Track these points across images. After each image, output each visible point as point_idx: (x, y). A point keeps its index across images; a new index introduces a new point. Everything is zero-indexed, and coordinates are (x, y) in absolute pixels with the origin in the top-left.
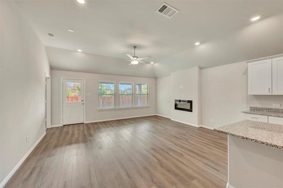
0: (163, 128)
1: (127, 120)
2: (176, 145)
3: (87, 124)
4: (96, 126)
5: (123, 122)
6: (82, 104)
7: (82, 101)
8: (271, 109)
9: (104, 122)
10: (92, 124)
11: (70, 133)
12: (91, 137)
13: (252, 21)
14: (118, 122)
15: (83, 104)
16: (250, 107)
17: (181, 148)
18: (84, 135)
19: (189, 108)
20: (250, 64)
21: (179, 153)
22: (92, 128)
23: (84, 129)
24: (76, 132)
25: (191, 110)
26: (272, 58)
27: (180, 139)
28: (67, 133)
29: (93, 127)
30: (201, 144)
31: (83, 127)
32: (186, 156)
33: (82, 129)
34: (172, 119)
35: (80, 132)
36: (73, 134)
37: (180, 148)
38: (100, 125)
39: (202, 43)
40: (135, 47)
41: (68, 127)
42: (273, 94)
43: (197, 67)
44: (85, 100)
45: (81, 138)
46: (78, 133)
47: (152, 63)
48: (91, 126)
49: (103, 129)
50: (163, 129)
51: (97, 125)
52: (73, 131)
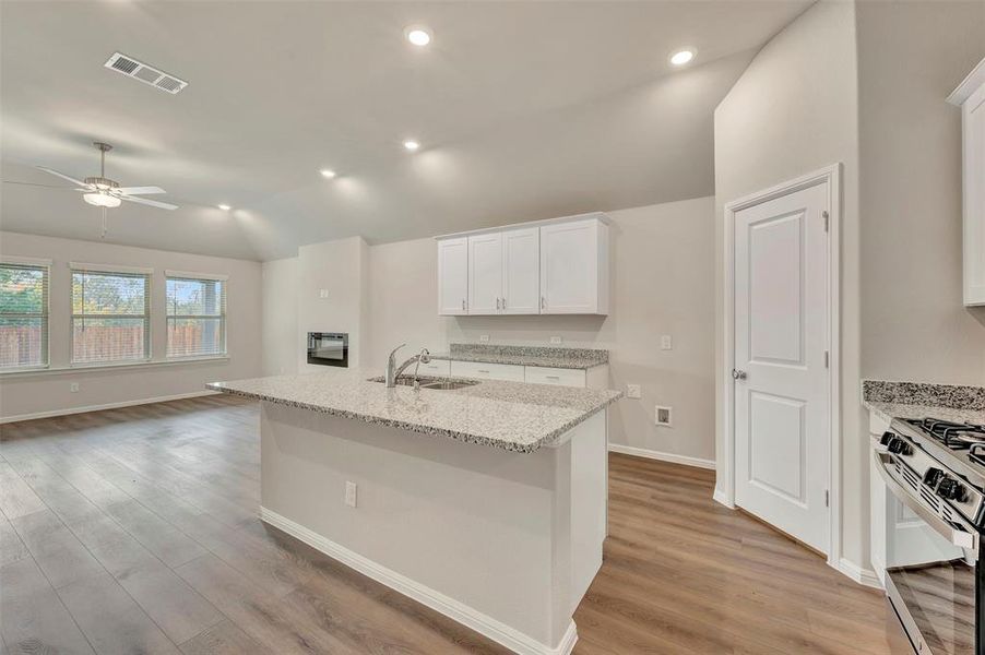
8: (477, 346)
16: (452, 345)
19: (341, 357)
25: (343, 363)
40: (103, 147)
43: (359, 238)
47: (225, 207)
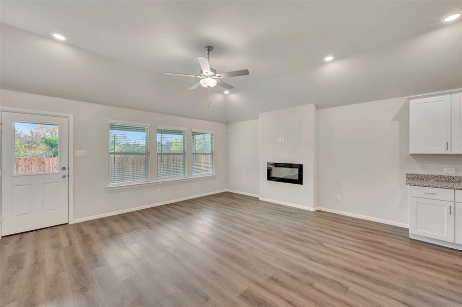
0: (259, 220)
1: (176, 207)
2: (311, 260)
3: (78, 226)
4: (104, 230)
5: (169, 211)
6: (64, 177)
7: (64, 169)
8: (441, 177)
9: (124, 217)
10: (92, 223)
11: (28, 261)
12: (98, 266)
13: (445, 22)
14: (155, 212)
15: (66, 178)
16: (407, 174)
17: (325, 265)
18: (76, 262)
19: (297, 178)
20: (412, 103)
21: (333, 281)
22: (94, 236)
23: (71, 243)
24: (48, 254)
26: (451, 93)
27: (306, 242)
28: (16, 262)
29: (98, 232)
30: (351, 248)
31: (68, 235)
32: (353, 288)
33: (64, 242)
34: (261, 199)
35: (62, 255)
36: (38, 265)
37: (324, 267)
38: (116, 227)
39: (338, 58)
40: (210, 48)
41: (18, 242)
42: (453, 153)
43: (314, 104)
44: (71, 167)
45: (66, 277)
46: (57, 260)
47: (227, 92)
48: (90, 231)
49: (126, 238)
50: (259, 222)
51: (106, 225)
52: (36, 253)
